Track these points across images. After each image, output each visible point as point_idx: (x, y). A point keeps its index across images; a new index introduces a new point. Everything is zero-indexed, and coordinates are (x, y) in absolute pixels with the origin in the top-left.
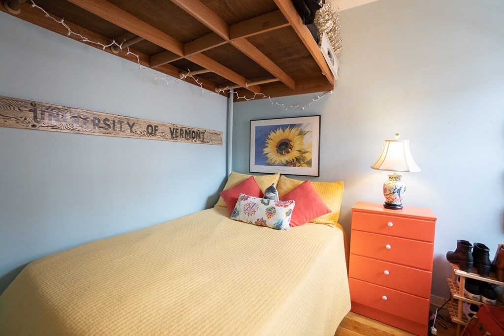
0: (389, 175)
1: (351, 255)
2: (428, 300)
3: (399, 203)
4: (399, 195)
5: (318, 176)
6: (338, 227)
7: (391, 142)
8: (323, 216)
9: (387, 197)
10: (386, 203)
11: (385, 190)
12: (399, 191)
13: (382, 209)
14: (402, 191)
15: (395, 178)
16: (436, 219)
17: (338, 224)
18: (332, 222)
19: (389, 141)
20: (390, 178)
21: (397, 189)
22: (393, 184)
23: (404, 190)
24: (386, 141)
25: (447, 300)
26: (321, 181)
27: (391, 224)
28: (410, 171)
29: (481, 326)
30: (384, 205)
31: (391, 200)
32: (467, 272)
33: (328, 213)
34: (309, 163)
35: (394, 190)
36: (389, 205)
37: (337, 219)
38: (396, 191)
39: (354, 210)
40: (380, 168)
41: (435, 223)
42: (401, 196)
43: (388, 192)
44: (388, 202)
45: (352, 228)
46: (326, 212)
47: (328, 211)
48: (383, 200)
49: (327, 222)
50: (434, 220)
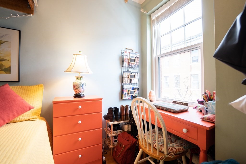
0: (76, 77)
1: (54, 138)
2: (102, 144)
3: (82, 94)
4: (83, 89)
5: (19, 81)
6: (42, 119)
7: (77, 55)
8: (25, 114)
9: (76, 90)
10: (75, 95)
11: (74, 86)
12: (82, 86)
13: (73, 99)
14: (84, 86)
15: (80, 78)
16: (102, 99)
17: (41, 117)
18: (35, 116)
19: (76, 54)
20: (77, 78)
21: (82, 85)
22: (79, 82)
23: (85, 85)
24: (74, 54)
25: (105, 139)
26: (22, 85)
27: (80, 107)
28: (89, 73)
29: (121, 144)
30: (74, 96)
31: (78, 92)
32: (113, 122)
33: (31, 110)
34: (8, 70)
35: (80, 85)
36: (77, 96)
37: (39, 113)
38: (81, 86)
39: (55, 103)
40: (72, 71)
41: (102, 101)
42: (84, 89)
43: (76, 87)
44: (77, 93)
45: (54, 116)
46: (28, 109)
47: (30, 109)
48: (73, 93)
49: (30, 118)
50: (101, 99)
